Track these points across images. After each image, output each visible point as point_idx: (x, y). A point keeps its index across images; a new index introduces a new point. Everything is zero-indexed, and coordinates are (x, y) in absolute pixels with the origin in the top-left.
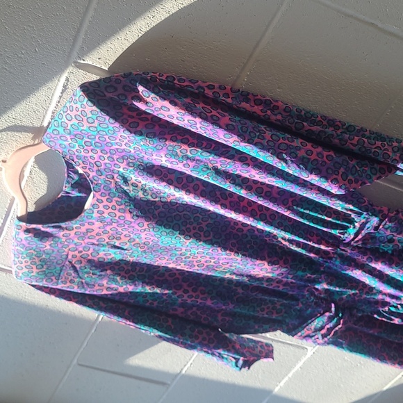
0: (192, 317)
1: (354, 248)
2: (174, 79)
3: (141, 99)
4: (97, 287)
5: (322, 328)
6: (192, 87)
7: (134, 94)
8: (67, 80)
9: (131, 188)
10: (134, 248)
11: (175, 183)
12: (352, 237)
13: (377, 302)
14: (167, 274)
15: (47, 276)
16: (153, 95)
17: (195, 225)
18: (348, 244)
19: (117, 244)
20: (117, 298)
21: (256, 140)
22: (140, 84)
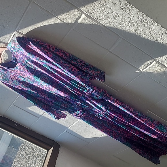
0: (43, 101)
1: (87, 95)
2: (40, 42)
3: (30, 45)
4: (18, 87)
5: (79, 114)
6: (44, 45)
7: (29, 43)
8: (14, 34)
9: (28, 64)
10: (28, 79)
11: (39, 66)
12: (86, 92)
13: (95, 111)
14: (37, 88)
15: (5, 80)
16: (33, 45)
17: (45, 78)
18: (85, 94)
19: (24, 77)
20: (23, 91)
21: (58, 62)
22: (31, 41)
